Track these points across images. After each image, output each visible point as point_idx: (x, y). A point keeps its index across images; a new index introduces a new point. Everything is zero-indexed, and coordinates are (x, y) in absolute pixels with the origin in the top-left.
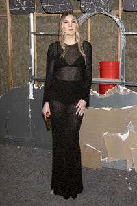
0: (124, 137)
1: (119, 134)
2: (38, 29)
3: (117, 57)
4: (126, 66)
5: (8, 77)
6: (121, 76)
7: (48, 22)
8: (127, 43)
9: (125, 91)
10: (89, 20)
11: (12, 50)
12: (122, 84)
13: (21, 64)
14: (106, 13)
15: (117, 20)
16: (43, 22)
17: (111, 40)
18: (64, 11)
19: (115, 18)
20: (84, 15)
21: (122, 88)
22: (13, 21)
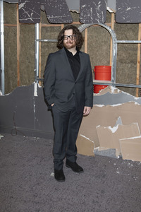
0: (114, 130)
1: (110, 127)
2: (43, 36)
3: (109, 62)
4: (117, 70)
5: (16, 77)
6: (112, 78)
7: (51, 31)
8: (118, 51)
9: (116, 90)
10: (86, 30)
11: (20, 55)
12: (113, 85)
13: (28, 67)
14: (101, 24)
15: (110, 30)
16: (47, 31)
17: (105, 48)
18: (65, 22)
19: (108, 28)
20: (82, 26)
21: (113, 89)
22: (21, 30)
